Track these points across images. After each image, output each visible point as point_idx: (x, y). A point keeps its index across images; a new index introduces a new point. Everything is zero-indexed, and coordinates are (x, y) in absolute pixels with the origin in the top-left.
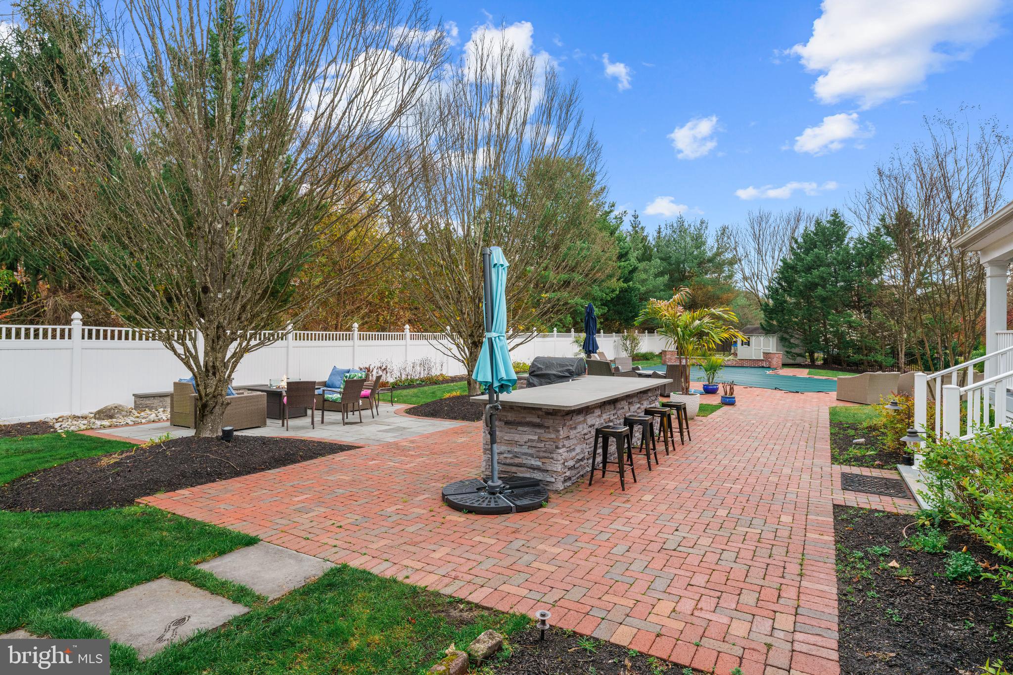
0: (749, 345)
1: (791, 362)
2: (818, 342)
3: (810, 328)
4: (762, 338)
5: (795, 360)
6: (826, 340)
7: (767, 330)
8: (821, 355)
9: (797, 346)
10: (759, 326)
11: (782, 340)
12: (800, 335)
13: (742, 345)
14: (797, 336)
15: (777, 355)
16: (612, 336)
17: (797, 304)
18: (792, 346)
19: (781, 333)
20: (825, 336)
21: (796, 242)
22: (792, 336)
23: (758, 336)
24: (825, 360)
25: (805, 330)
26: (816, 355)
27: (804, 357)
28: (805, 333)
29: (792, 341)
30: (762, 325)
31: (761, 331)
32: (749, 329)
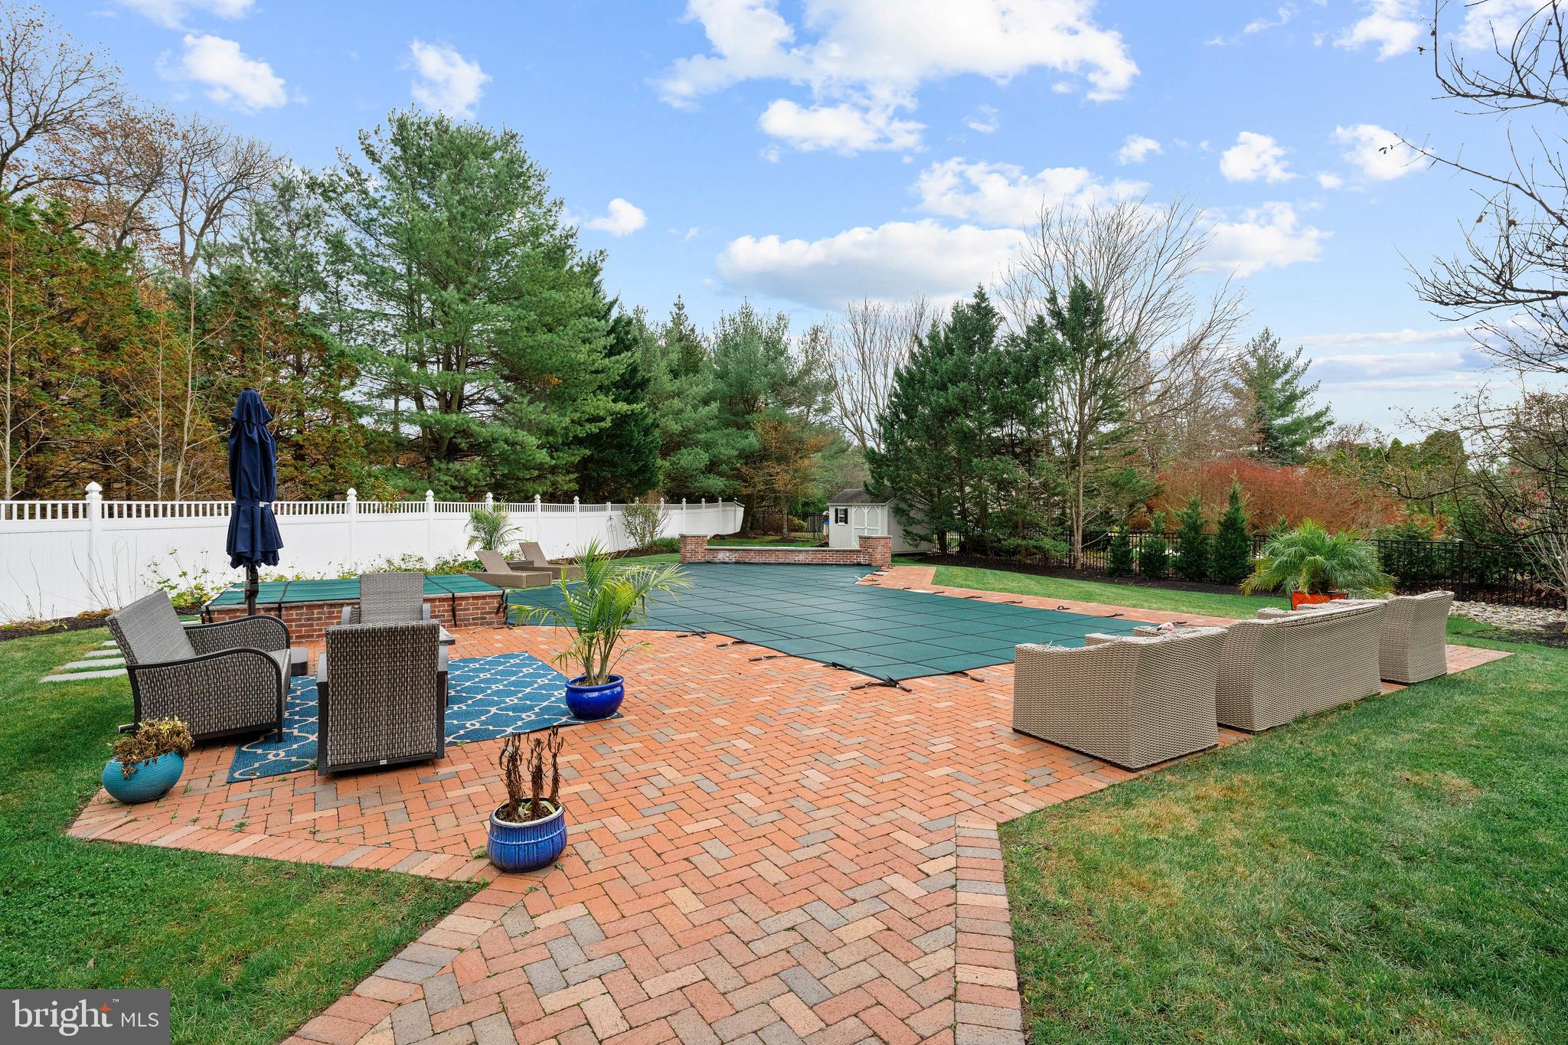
0: (846, 522)
1: (911, 549)
2: (951, 515)
3: (939, 491)
4: (866, 510)
5: (917, 546)
6: (964, 513)
7: (875, 496)
8: (956, 536)
9: (919, 523)
10: (862, 489)
11: (898, 512)
12: (924, 504)
13: (837, 522)
14: (920, 506)
15: (883, 542)
16: (605, 509)
17: (920, 450)
18: (912, 521)
19: (896, 501)
20: (962, 505)
21: (920, 345)
22: (911, 506)
23: (859, 506)
24: (961, 545)
25: (932, 495)
26: (949, 536)
27: (930, 541)
28: (932, 501)
29: (912, 514)
30: (866, 485)
31: (866, 496)
32: (846, 494)
